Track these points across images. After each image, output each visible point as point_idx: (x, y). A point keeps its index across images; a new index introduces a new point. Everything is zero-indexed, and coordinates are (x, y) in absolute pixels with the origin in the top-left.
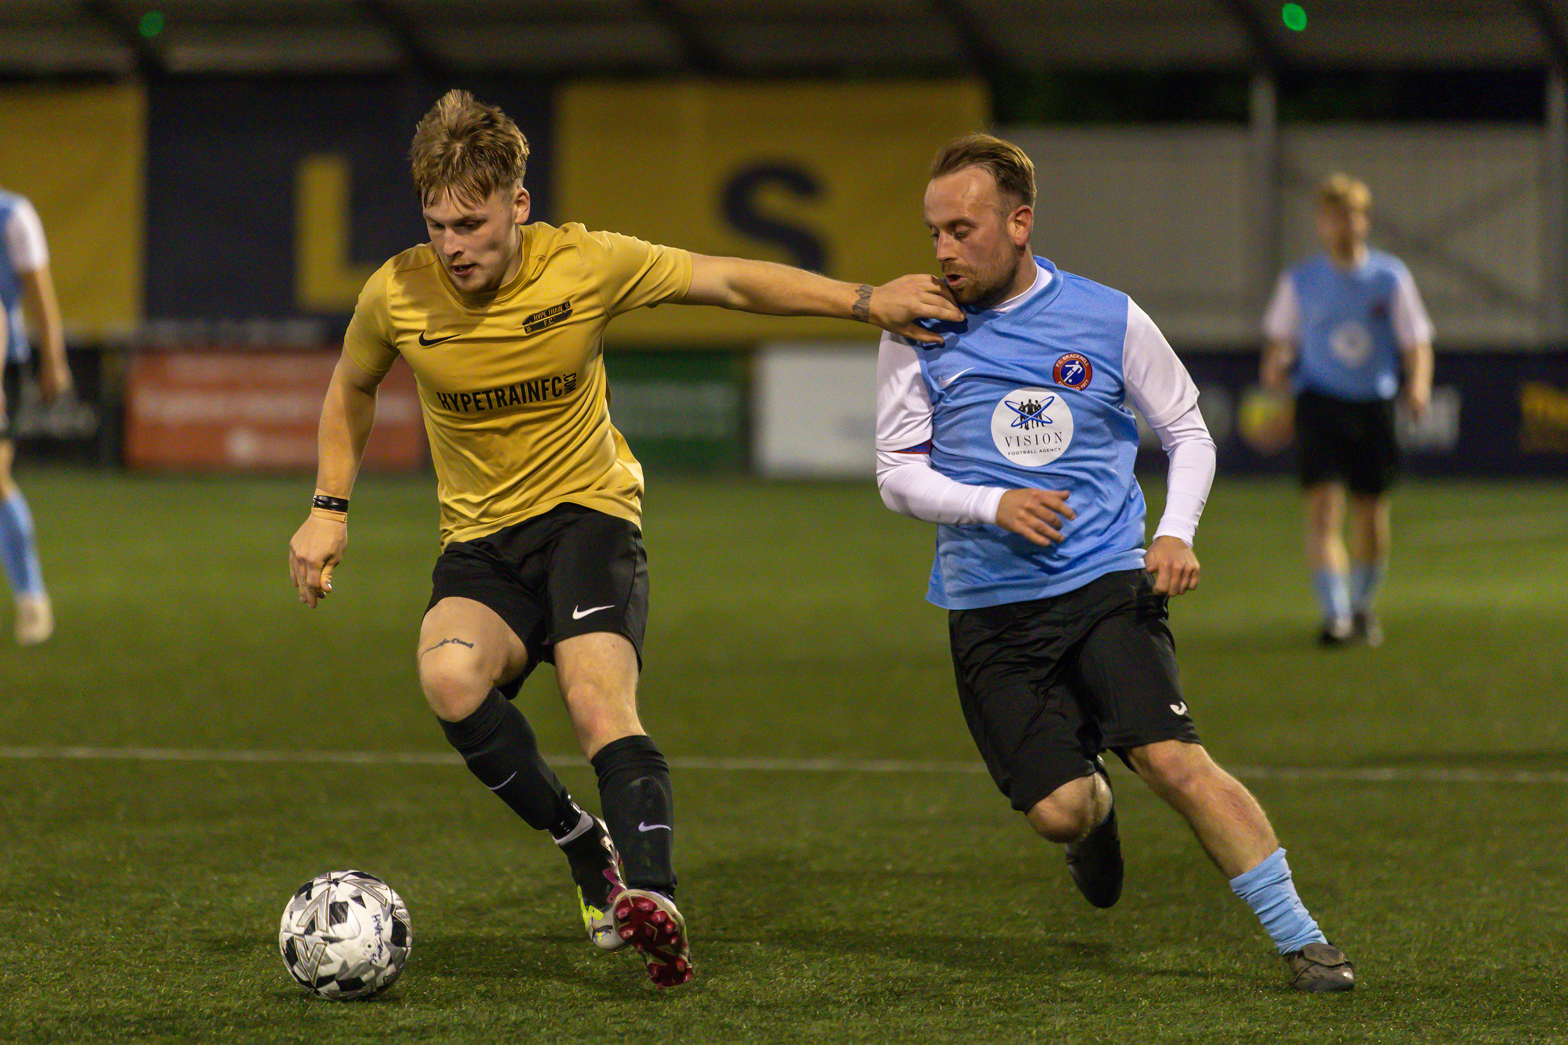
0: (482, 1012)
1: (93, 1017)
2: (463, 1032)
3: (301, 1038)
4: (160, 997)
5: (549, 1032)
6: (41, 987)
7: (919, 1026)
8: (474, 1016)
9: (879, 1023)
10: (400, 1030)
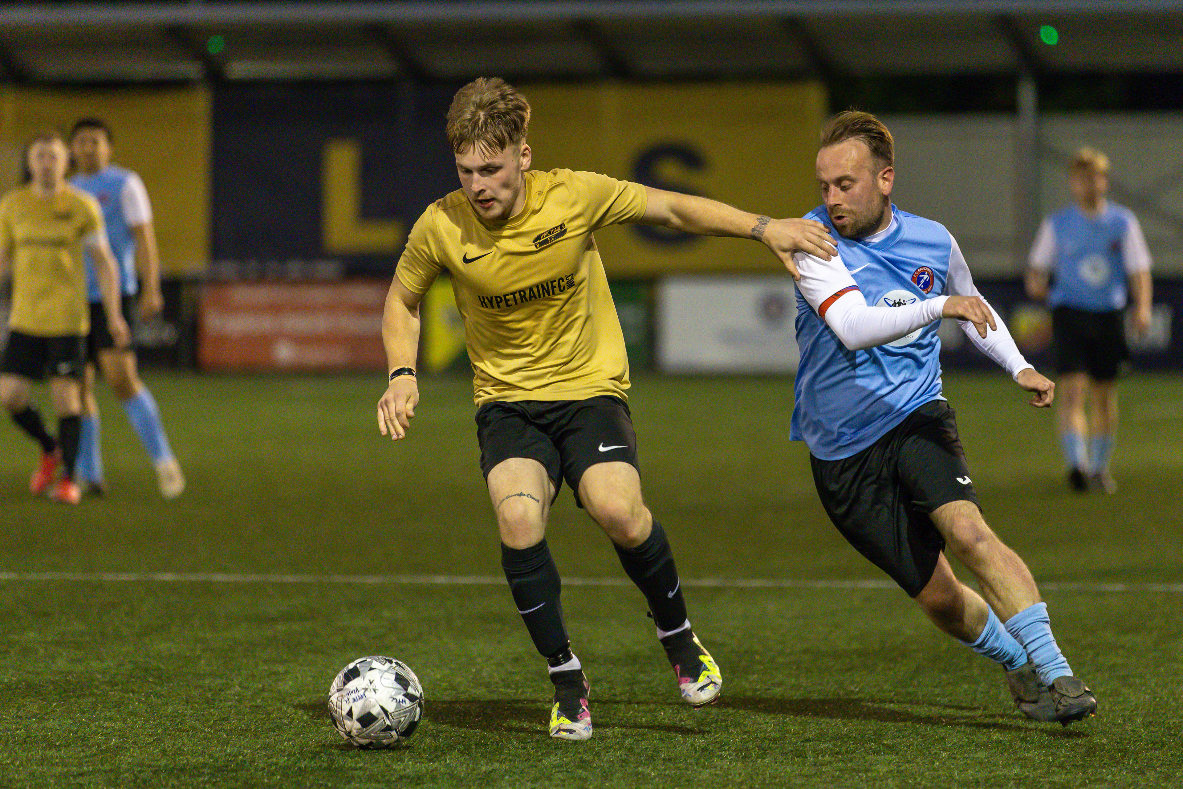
0: (462, 764)
1: (178, 770)
2: (447, 779)
3: (330, 785)
4: (226, 755)
5: (510, 779)
6: (139, 748)
7: (781, 773)
8: (456, 768)
9: (752, 771)
10: (401, 778)
